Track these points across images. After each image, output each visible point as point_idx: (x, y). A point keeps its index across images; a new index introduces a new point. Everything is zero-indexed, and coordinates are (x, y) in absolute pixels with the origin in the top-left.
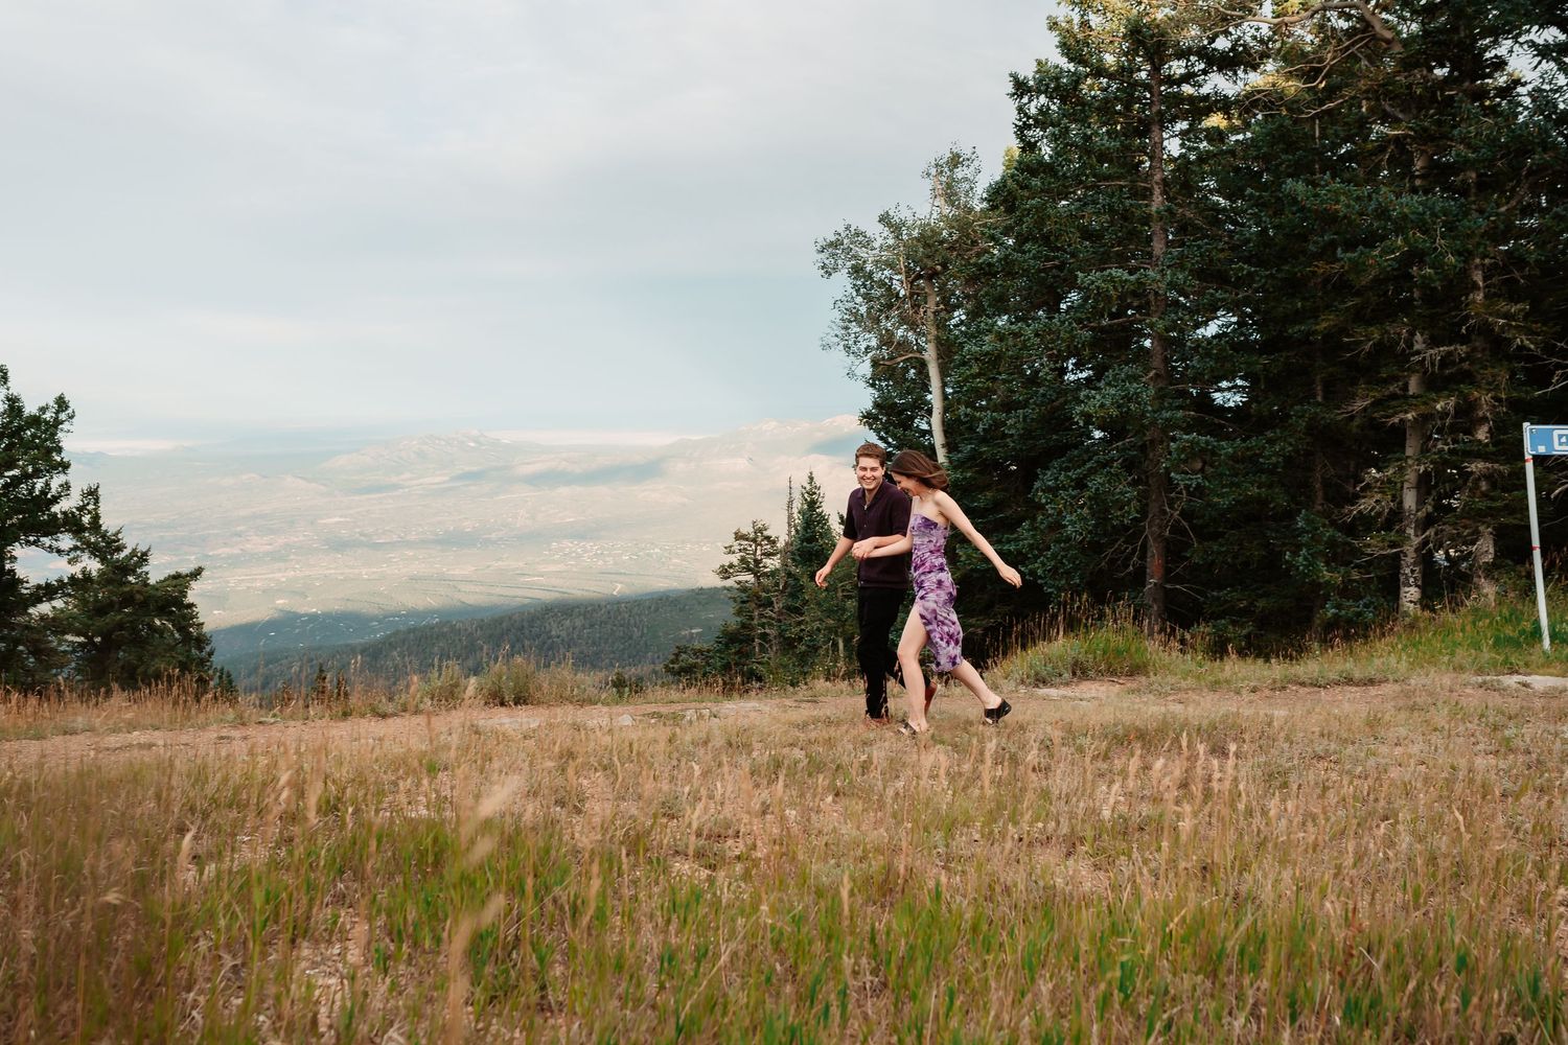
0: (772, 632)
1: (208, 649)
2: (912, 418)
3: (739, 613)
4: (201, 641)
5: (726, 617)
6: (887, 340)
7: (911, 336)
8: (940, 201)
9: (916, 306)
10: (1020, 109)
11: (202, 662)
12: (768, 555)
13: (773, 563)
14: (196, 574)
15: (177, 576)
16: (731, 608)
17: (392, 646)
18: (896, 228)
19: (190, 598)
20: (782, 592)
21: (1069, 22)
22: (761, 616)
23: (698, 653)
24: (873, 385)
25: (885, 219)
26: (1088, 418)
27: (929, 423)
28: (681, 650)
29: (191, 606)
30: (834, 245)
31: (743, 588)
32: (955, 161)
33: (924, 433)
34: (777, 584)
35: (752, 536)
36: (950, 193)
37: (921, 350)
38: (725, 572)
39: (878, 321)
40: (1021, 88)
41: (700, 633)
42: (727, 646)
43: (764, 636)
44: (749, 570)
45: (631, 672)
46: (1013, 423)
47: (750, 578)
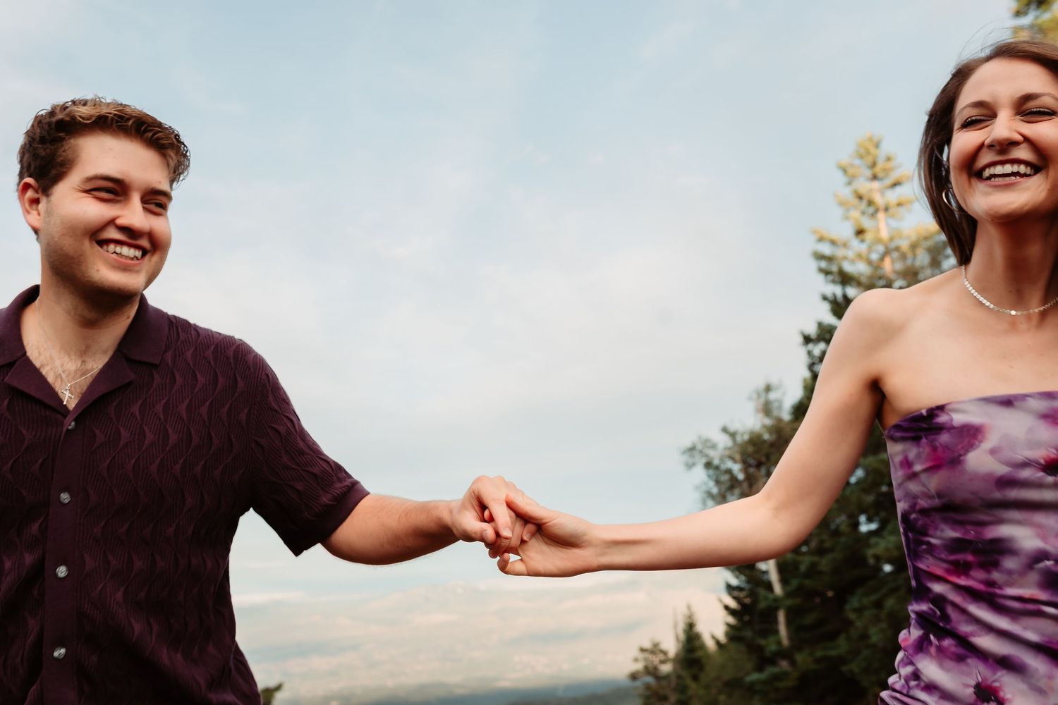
8: (761, 415)
10: (810, 353)
15: (266, 690)
16: (640, 701)
18: (733, 435)
20: (674, 689)
21: (834, 295)
25: (725, 430)
26: (878, 559)
30: (692, 449)
32: (768, 389)
34: (670, 683)
35: (650, 649)
36: (767, 409)
40: (807, 340)
44: (649, 673)
46: (825, 563)
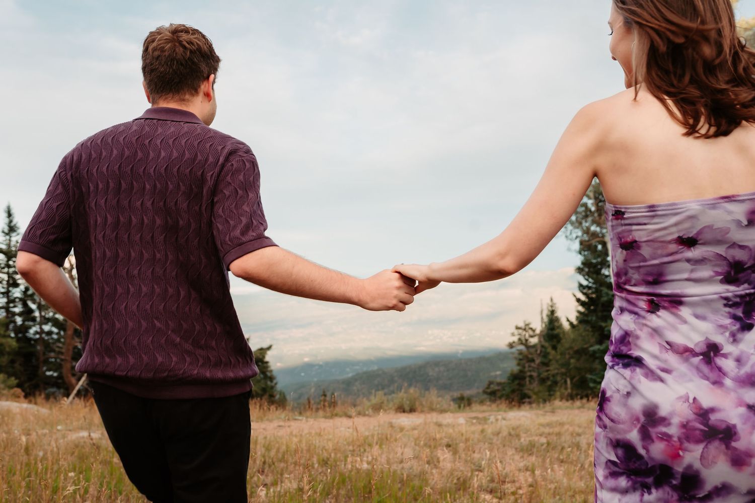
0: (535, 374)
1: (275, 381)
2: (601, 269)
3: (519, 364)
4: (271, 379)
5: (512, 366)
6: (587, 231)
7: (598, 229)
9: (600, 215)
11: (272, 388)
12: (532, 336)
13: (534, 341)
14: (269, 348)
15: (261, 349)
16: (515, 362)
17: (356, 380)
19: (267, 359)
20: (539, 355)
22: (529, 366)
23: (499, 384)
24: (580, 253)
27: (609, 271)
28: (491, 383)
29: (267, 362)
31: (520, 353)
33: (607, 276)
34: (536, 351)
35: (523, 327)
37: (603, 236)
38: (511, 346)
39: (581, 223)
41: (500, 374)
42: (513, 381)
43: (531, 376)
44: (522, 344)
45: (467, 393)
47: (522, 347)
